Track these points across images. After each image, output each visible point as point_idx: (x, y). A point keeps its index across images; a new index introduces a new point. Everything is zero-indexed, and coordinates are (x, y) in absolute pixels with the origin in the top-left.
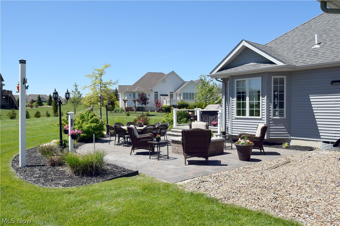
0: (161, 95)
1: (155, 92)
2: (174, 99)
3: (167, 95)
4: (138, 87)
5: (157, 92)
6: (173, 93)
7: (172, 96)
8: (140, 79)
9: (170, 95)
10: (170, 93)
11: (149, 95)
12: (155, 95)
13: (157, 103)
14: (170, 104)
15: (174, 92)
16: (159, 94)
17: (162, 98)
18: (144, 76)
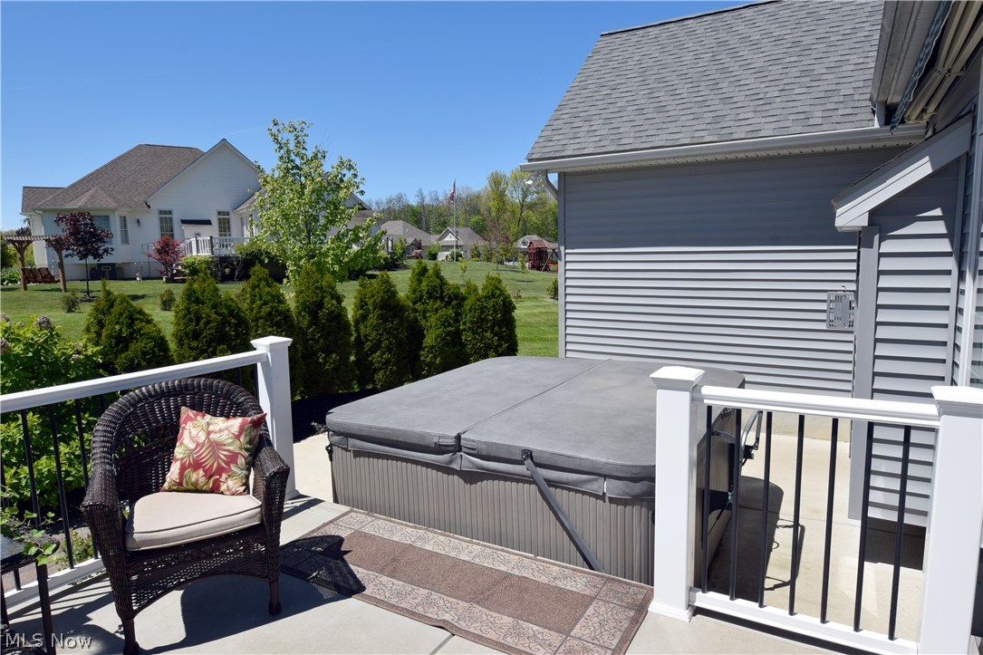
0: (184, 222)
1: (161, 212)
2: (233, 236)
3: (208, 222)
4: (91, 192)
5: (170, 213)
6: (228, 214)
7: (225, 226)
8: (105, 166)
9: (220, 223)
10: (219, 213)
11: (138, 221)
12: (161, 222)
13: (167, 249)
14: (212, 253)
15: (231, 213)
16: (176, 218)
17: (189, 230)
18: (123, 156)
